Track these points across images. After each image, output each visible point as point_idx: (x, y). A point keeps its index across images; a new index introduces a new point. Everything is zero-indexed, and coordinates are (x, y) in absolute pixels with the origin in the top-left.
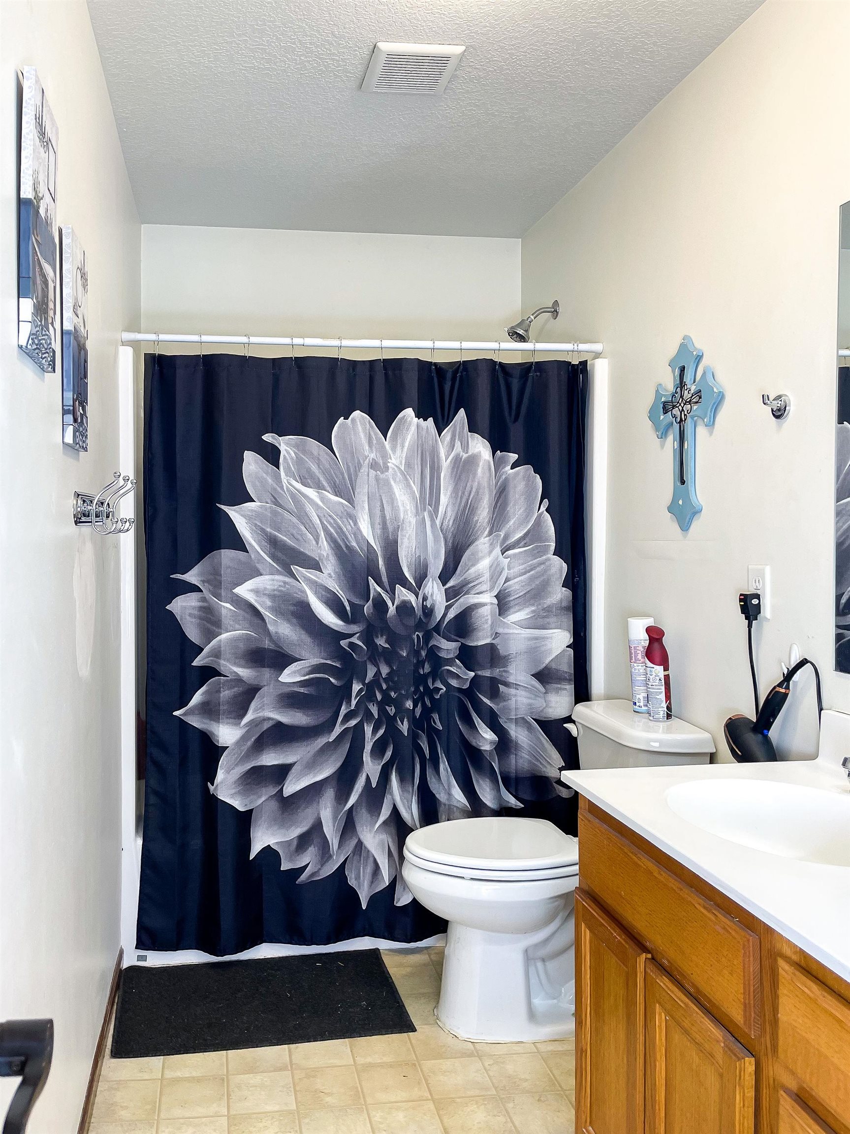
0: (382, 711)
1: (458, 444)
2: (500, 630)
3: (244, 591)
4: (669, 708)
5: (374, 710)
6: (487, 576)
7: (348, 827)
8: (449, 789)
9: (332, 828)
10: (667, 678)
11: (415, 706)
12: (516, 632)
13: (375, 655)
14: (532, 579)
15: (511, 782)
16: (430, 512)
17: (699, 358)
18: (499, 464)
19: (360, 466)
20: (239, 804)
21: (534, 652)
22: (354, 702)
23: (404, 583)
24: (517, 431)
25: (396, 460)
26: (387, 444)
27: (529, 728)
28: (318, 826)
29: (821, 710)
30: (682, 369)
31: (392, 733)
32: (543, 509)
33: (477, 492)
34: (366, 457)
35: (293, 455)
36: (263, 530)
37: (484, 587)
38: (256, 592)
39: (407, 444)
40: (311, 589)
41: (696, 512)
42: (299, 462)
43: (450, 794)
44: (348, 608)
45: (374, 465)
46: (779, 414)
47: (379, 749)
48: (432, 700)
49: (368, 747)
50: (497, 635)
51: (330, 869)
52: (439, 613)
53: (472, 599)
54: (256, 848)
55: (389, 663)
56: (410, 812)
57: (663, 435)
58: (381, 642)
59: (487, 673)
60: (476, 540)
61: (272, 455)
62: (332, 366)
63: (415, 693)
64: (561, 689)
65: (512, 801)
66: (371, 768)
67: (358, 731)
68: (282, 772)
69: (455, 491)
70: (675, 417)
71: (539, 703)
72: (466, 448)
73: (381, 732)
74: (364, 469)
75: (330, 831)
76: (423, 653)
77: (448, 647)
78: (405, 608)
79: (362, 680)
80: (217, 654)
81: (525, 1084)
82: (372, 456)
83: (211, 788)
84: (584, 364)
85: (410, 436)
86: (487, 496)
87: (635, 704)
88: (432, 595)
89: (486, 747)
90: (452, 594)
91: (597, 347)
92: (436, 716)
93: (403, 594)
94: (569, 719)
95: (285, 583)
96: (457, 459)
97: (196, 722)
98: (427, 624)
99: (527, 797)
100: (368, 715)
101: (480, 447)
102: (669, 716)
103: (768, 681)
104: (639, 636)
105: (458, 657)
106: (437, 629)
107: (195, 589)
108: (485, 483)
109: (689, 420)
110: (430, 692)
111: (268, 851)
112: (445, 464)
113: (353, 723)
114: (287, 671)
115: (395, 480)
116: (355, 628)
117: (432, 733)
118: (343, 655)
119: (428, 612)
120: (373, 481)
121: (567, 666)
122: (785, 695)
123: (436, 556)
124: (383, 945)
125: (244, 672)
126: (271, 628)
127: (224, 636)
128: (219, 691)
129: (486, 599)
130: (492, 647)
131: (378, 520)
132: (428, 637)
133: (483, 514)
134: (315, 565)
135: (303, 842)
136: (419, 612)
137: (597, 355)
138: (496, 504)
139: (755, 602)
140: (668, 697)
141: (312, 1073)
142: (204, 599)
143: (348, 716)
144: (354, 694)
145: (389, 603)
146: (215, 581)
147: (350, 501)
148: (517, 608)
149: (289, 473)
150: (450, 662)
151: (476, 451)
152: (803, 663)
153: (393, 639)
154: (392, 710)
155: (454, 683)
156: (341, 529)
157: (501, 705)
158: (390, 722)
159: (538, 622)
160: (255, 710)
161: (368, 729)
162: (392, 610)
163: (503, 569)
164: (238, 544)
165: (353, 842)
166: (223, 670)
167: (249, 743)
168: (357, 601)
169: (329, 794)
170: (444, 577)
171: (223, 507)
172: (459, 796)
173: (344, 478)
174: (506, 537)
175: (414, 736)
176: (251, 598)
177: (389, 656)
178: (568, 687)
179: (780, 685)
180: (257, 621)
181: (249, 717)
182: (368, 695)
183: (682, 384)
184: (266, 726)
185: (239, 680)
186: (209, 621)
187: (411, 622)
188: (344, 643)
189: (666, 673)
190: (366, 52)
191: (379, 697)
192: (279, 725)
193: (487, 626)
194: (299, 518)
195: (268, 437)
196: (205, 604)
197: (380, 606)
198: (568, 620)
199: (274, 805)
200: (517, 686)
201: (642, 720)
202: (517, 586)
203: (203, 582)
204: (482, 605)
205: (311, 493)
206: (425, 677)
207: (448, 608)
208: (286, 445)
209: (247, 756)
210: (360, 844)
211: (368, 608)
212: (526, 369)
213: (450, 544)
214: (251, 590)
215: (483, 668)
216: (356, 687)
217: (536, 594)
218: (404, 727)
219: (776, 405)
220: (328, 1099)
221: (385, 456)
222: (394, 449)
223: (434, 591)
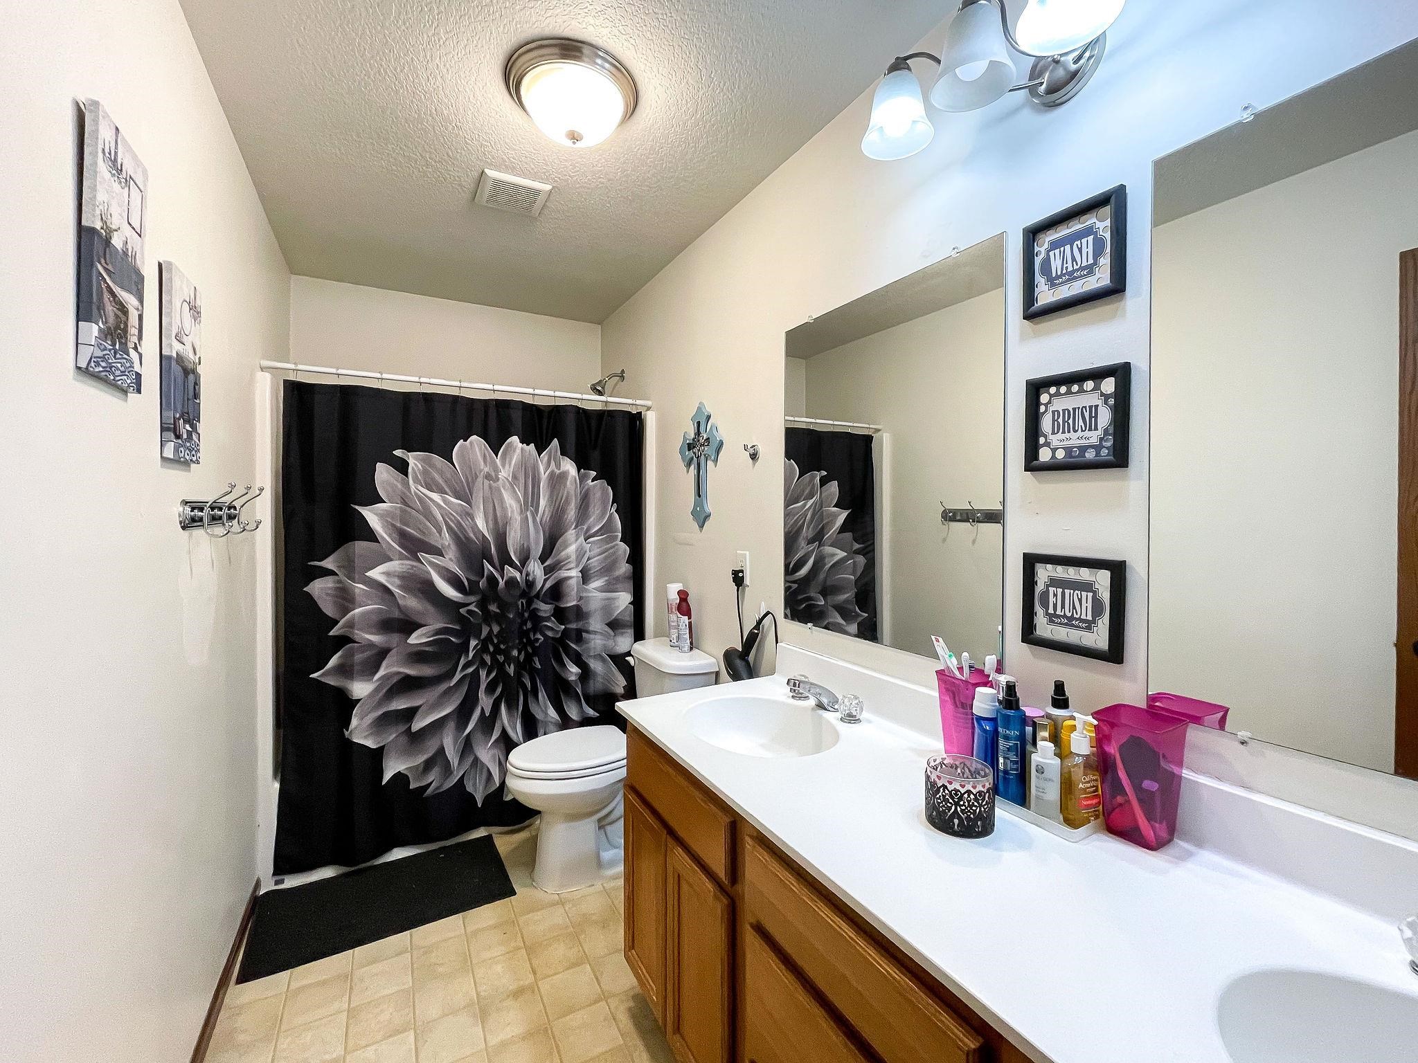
0: (494, 659)
1: (553, 463)
2: (584, 594)
3: (376, 574)
4: (691, 643)
5: (488, 659)
6: (573, 557)
7: (467, 748)
8: (546, 710)
9: (452, 749)
10: (690, 623)
11: (520, 653)
12: (594, 594)
13: (488, 617)
14: (606, 558)
15: (591, 700)
16: (531, 511)
17: (708, 417)
18: (582, 479)
19: (477, 477)
20: (371, 743)
21: (607, 608)
22: (471, 655)
23: (512, 564)
24: (595, 455)
25: (505, 474)
26: (498, 461)
27: (603, 660)
28: (441, 751)
29: (776, 642)
30: (699, 423)
31: (502, 676)
32: (613, 510)
33: (567, 498)
34: (481, 471)
35: (420, 466)
36: (393, 525)
37: (573, 565)
38: (387, 574)
39: (513, 462)
40: (434, 569)
41: (708, 516)
42: (425, 472)
43: (546, 714)
44: (466, 583)
45: (488, 477)
46: (753, 457)
47: (491, 689)
48: (534, 648)
49: (483, 687)
50: (581, 598)
51: (454, 779)
52: (539, 585)
53: (564, 574)
54: (387, 776)
55: (500, 624)
56: (516, 732)
57: (689, 465)
58: (493, 608)
59: (573, 626)
60: (566, 531)
61: (402, 467)
62: (455, 401)
63: (519, 643)
64: (624, 633)
65: (591, 712)
66: (485, 702)
67: (476, 675)
68: (410, 714)
69: (551, 496)
70: (694, 453)
71: (610, 643)
72: (558, 466)
73: (493, 674)
74: (480, 479)
75: (452, 754)
76: (526, 615)
77: (545, 609)
78: (511, 582)
79: (478, 636)
80: (351, 625)
81: (594, 918)
82: (486, 469)
83: (346, 733)
84: (640, 413)
85: (516, 458)
86: (574, 501)
87: (671, 641)
88: (533, 572)
89: (573, 678)
90: (549, 571)
91: (649, 403)
92: (536, 659)
93: (510, 572)
94: (629, 654)
95: (413, 566)
96: (552, 474)
97: (331, 681)
98: (529, 593)
99: (601, 708)
100: (483, 663)
101: (569, 467)
102: (691, 649)
103: (748, 626)
104: (674, 597)
105: (552, 615)
106: (537, 596)
107: (332, 573)
108: (572, 492)
109: (703, 456)
110: (531, 643)
111: (400, 778)
112: (544, 477)
113: (470, 670)
114: (414, 635)
115: (504, 489)
116: (472, 599)
117: (533, 672)
118: (461, 620)
119: (530, 584)
120: (486, 487)
121: (629, 617)
122: (757, 634)
123: (537, 544)
124: (494, 830)
125: (375, 638)
126: (401, 602)
127: (357, 611)
128: (353, 655)
129: (575, 573)
130: (578, 607)
131: (490, 518)
132: (530, 602)
133: (571, 513)
134: (439, 552)
135: (428, 765)
136: (523, 585)
137: (649, 409)
138: (581, 506)
139: (740, 575)
140: (691, 637)
141: (428, 950)
142: (340, 582)
143: (466, 666)
144: (471, 649)
145: (500, 580)
146: (350, 568)
147: (469, 503)
148: (596, 578)
149: (416, 480)
150: (548, 619)
151: (566, 468)
152: (767, 614)
153: (503, 606)
154: (501, 658)
155: (550, 634)
156: (460, 523)
157: (584, 647)
158: (501, 668)
159: (609, 588)
160: (387, 667)
161: (483, 674)
162: (502, 583)
163: (586, 552)
164: (371, 536)
165: (471, 759)
166: (356, 638)
167: (381, 694)
168: (473, 578)
169: (451, 725)
170: (543, 559)
171: (357, 507)
172: (553, 715)
173: (463, 486)
174: (588, 530)
175: (518, 674)
176: (382, 579)
177: (499, 618)
178: (629, 631)
179: (754, 628)
180: (387, 596)
181: (381, 673)
182: (483, 648)
183: (698, 433)
184: (395, 680)
185: (371, 645)
186: (344, 599)
187: (517, 593)
188: (462, 611)
189: (690, 620)
190: (476, 175)
191: (491, 649)
192: (408, 677)
193: (574, 593)
194: (425, 517)
195: (398, 453)
196: (341, 585)
197: (492, 581)
198: (630, 585)
199: (404, 740)
200: (595, 633)
201: (675, 652)
202: (595, 563)
203: (338, 567)
204: (573, 577)
205: (435, 496)
206: (529, 630)
207: (545, 581)
208: (414, 460)
209: (380, 704)
210: (476, 760)
211: (482, 583)
212: (601, 415)
213: (547, 534)
214: (383, 573)
215: (570, 622)
216: (473, 643)
217: (608, 569)
218: (511, 670)
219: (752, 451)
221: (497, 470)
222: (504, 466)
223: (536, 569)
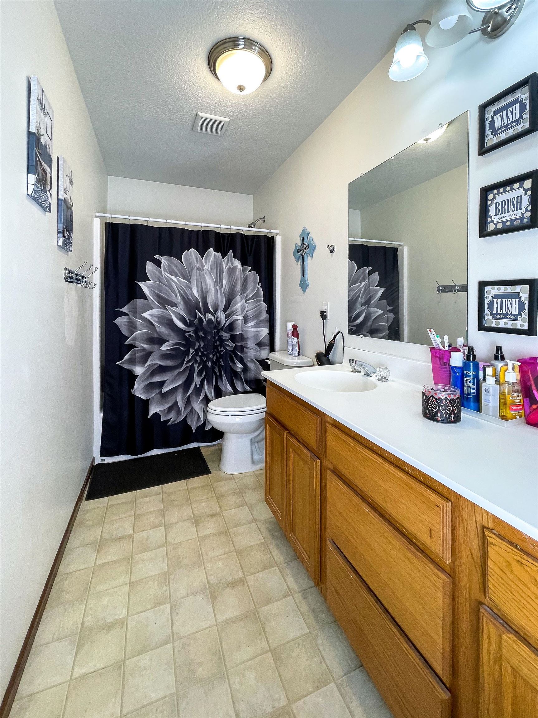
0: (201, 359)
1: (230, 262)
2: (245, 329)
3: (146, 315)
4: (299, 352)
5: (198, 359)
6: (240, 309)
7: (188, 402)
8: (226, 386)
9: (181, 403)
10: (298, 341)
11: (213, 357)
12: (250, 329)
13: (198, 338)
14: (256, 311)
15: (248, 382)
16: (219, 286)
17: (308, 234)
18: (244, 270)
19: (193, 269)
20: (143, 397)
21: (256, 336)
22: (190, 357)
23: (210, 312)
24: (250, 259)
25: (207, 267)
26: (203, 261)
27: (254, 363)
28: (176, 403)
29: (344, 347)
30: (303, 238)
31: (205, 367)
32: (259, 286)
33: (236, 279)
34: (195, 266)
35: (167, 264)
36: (154, 292)
37: (239, 313)
38: (151, 315)
39: (211, 261)
40: (173, 314)
41: (308, 286)
42: (169, 266)
43: (226, 388)
44: (188, 322)
45: (198, 269)
46: (332, 251)
47: (200, 373)
48: (220, 354)
49: (196, 373)
50: (243, 330)
51: (181, 418)
52: (223, 323)
53: (235, 318)
54: (151, 413)
55: (204, 342)
56: (211, 394)
57: (297, 261)
58: (201, 334)
59: (239, 344)
60: (236, 296)
61: (158, 263)
62: (182, 232)
63: (213, 352)
64: (265, 348)
65: (248, 388)
66: (197, 380)
67: (192, 367)
68: (162, 384)
69: (229, 279)
70: (301, 254)
71: (258, 354)
72: (232, 264)
73: (201, 367)
74: (195, 270)
75: (181, 404)
76: (217, 338)
77: (226, 335)
78: (210, 321)
79: (194, 348)
80: (135, 339)
81: (250, 486)
82: (198, 265)
83: (132, 391)
84: (273, 237)
85: (212, 258)
86: (240, 281)
87: (288, 351)
88: (220, 317)
89: (239, 370)
90: (227, 316)
91: (277, 232)
92: (221, 360)
93: (209, 316)
94: (268, 359)
95: (163, 312)
96: (229, 268)
97: (126, 366)
98: (218, 327)
99: (253, 387)
100: (196, 361)
101: (237, 264)
102: (299, 355)
103: (329, 339)
104: (290, 328)
105: (229, 339)
106: (222, 329)
107: (126, 314)
108: (239, 276)
109: (305, 255)
110: (220, 352)
111: (156, 414)
112: (225, 269)
113: (190, 364)
114: (164, 345)
115: (206, 274)
116: (190, 329)
117: (220, 367)
118: (186, 339)
119: (219, 323)
120: (198, 274)
121: (267, 341)
122: (334, 344)
123: (222, 303)
124: (201, 445)
125: (145, 346)
126: (158, 329)
127: (138, 332)
128: (135, 354)
129: (240, 317)
130: (241, 335)
131: (200, 289)
132: (218, 332)
133: (239, 287)
134: (176, 305)
135: (170, 409)
136: (215, 323)
137: (277, 234)
138: (243, 283)
139: (325, 314)
140: (299, 348)
141: (169, 494)
142: (130, 318)
143: (188, 362)
144: (190, 353)
145: (204, 320)
146: (134, 312)
147: (189, 281)
148: (251, 321)
149: (165, 270)
150: (227, 341)
151: (236, 265)
152: (339, 332)
153: (205, 332)
154: (205, 359)
155: (228, 348)
156: (186, 293)
157: (245, 355)
158: (204, 363)
159: (257, 326)
160: (151, 361)
161: (196, 366)
162: (205, 321)
163: (246, 307)
164: (144, 297)
165: (190, 408)
166: (137, 346)
167: (148, 374)
168: (192, 319)
169: (181, 391)
170: (225, 310)
171: (138, 282)
172: (229, 388)
173: (187, 273)
174: (247, 296)
175: (213, 367)
176: (149, 318)
177: (204, 339)
178: (267, 348)
179: (332, 340)
180: (152, 326)
181: (148, 363)
182: (196, 353)
183: (303, 243)
184: (155, 367)
185: (144, 349)
186: (132, 327)
187: (212, 326)
188: (186, 335)
189: (298, 340)
190: (194, 115)
191: (200, 354)
192: (161, 366)
193: (240, 327)
194: (169, 287)
195: (156, 257)
196: (130, 320)
197: (200, 320)
198: (268, 325)
199: (159, 396)
200: (250, 349)
201: (290, 357)
202: (250, 313)
203: (129, 311)
204: (239, 320)
205: (174, 278)
206: (218, 346)
207: (226, 321)
208: (164, 260)
209: (148, 378)
210: (192, 408)
211: (196, 322)
212: (253, 237)
213: (227, 298)
214: (149, 315)
215: (238, 342)
216: (191, 351)
217: (257, 316)
218: (209, 364)
219: (331, 248)
220: (176, 503)
221: (203, 266)
222: (206, 263)
223: (221, 315)
